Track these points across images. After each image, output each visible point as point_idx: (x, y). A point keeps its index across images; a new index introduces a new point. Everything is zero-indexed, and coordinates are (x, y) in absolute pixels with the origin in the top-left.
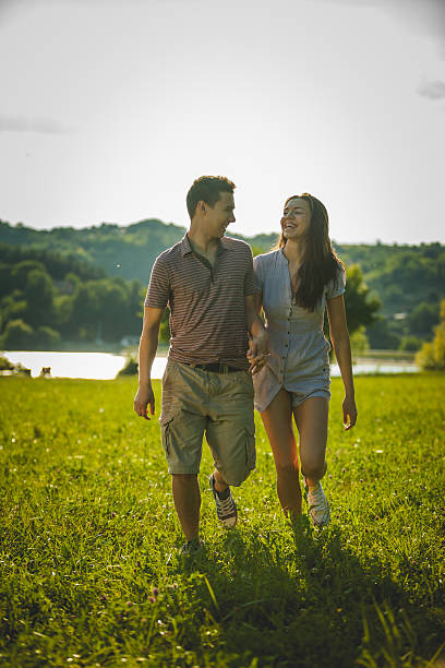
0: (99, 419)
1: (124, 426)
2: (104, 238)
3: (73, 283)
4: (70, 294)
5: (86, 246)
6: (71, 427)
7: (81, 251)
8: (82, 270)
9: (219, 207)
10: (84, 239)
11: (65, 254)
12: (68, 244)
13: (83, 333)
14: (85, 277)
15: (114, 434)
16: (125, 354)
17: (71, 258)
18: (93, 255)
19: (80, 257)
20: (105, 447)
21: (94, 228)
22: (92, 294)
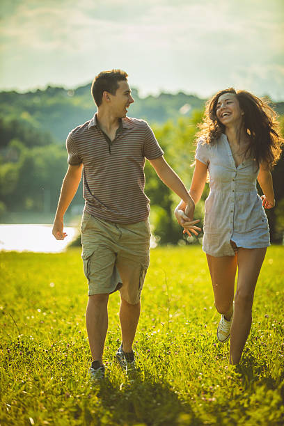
0: (49, 293)
1: (77, 300)
2: (51, 101)
3: (18, 150)
4: (14, 161)
5: (31, 110)
6: (19, 303)
7: (25, 116)
8: (27, 136)
9: (119, 94)
10: (29, 102)
11: (8, 119)
12: (11, 108)
13: (29, 203)
14: (30, 144)
15: (66, 310)
16: (76, 224)
17: (15, 123)
18: (39, 120)
19: (24, 122)
20: (57, 323)
21: (38, 91)
22: (39, 162)
